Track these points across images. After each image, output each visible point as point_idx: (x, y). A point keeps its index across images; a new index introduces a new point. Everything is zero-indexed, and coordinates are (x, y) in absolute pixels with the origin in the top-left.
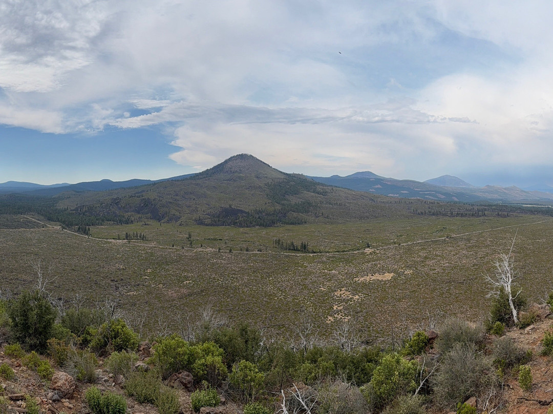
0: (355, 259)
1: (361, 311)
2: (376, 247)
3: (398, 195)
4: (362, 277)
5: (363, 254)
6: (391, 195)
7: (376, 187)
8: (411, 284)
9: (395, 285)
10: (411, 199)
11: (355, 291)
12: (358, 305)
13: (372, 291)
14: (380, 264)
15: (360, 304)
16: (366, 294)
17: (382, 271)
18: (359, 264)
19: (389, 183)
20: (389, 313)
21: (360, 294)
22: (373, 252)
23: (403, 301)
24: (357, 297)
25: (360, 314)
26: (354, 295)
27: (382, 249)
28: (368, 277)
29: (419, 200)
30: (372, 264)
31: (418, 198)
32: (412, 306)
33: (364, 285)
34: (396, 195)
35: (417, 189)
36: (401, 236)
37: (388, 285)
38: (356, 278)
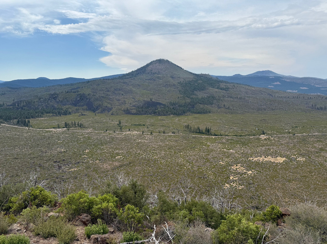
0: (251, 143)
1: (253, 184)
2: (271, 135)
3: (296, 91)
4: (256, 157)
5: (259, 139)
6: (289, 91)
7: (276, 83)
8: (303, 170)
9: (286, 168)
10: (311, 95)
11: (249, 168)
12: (251, 178)
13: (264, 170)
14: (273, 149)
15: (253, 178)
16: (259, 171)
17: (275, 154)
18: (254, 146)
19: (288, 81)
20: (278, 189)
21: (253, 171)
22: (267, 138)
23: (293, 182)
24: (250, 172)
25: (252, 186)
26: (248, 170)
27: (276, 137)
28: (261, 158)
29: (319, 96)
30: (266, 148)
31: (319, 94)
32: (302, 188)
33: (257, 164)
34: (294, 91)
35: (318, 86)
36: (296, 127)
37: (279, 167)
38: (250, 157)
